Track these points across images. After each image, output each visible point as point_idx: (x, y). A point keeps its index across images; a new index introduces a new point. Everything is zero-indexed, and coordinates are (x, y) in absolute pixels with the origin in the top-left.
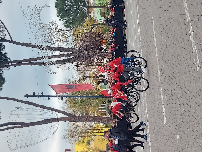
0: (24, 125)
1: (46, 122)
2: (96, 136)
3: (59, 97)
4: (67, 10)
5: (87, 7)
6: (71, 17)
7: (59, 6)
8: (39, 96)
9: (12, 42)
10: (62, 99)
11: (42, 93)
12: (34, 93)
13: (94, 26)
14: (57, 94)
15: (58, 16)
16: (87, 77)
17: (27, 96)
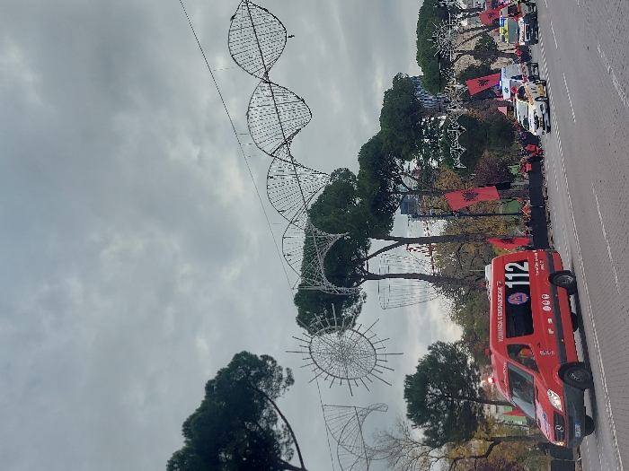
4: (430, 405)
5: (478, 401)
6: (440, 423)
7: (414, 395)
13: (496, 441)
15: (409, 417)
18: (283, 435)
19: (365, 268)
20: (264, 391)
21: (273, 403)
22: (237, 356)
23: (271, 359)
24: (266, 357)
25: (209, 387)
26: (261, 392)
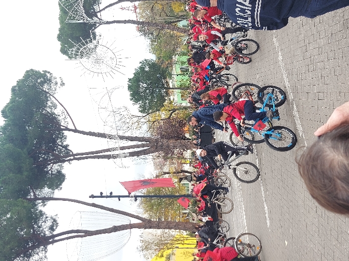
0: (88, 233)
1: (115, 229)
2: (178, 248)
3: (132, 197)
4: (141, 93)
6: (147, 101)
7: (133, 88)
8: (107, 197)
9: (76, 131)
10: (136, 200)
11: (111, 193)
12: (101, 193)
13: (174, 110)
14: (130, 193)
15: (131, 100)
16: (165, 173)
17: (92, 197)
18: (61, 115)
19: (99, 17)
20: (47, 91)
21: (54, 97)
22: (27, 72)
23: (49, 72)
24: (45, 71)
25: (13, 90)
26: (45, 91)
